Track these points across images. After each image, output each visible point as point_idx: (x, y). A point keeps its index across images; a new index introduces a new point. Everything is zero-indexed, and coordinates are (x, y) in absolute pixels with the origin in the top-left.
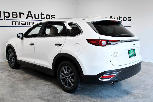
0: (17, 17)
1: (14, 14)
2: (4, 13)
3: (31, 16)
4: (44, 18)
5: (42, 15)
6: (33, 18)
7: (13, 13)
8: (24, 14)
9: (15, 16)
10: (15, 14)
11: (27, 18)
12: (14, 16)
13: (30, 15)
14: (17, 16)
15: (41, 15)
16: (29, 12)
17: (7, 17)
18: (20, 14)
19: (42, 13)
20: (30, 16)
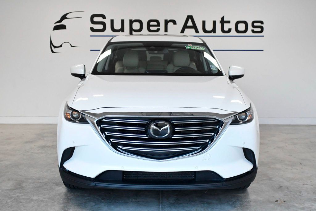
0: (158, 30)
1: (152, 23)
2: (131, 22)
3: (194, 27)
4: (230, 30)
5: (223, 22)
6: (197, 31)
7: (150, 21)
8: (174, 22)
9: (155, 28)
10: (155, 23)
11: (182, 31)
12: (152, 28)
13: (190, 23)
14: (158, 27)
15: (221, 22)
16: (190, 17)
17: (136, 31)
18: (166, 22)
19: (223, 18)
20: (190, 27)
